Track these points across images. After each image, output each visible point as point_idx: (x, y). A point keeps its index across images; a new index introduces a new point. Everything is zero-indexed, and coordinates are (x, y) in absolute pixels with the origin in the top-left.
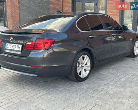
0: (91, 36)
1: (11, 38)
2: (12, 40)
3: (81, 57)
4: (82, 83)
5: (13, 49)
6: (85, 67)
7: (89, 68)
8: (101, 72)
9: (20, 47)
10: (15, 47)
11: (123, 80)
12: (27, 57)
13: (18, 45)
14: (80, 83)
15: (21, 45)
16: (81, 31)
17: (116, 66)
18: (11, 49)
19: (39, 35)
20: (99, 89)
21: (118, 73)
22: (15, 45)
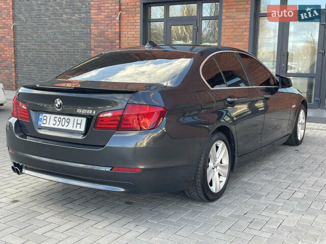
0: (229, 100)
1: (59, 102)
2: (60, 106)
3: (214, 146)
4: (214, 204)
5: (60, 127)
6: (218, 168)
7: (226, 171)
8: (245, 179)
9: (80, 124)
10: (69, 123)
11: (299, 195)
12: (103, 146)
13: (76, 118)
14: (211, 204)
15: (84, 120)
16: (211, 89)
17: (269, 164)
18: (56, 127)
19: (131, 95)
20: (260, 218)
21: (281, 181)
22: (67, 117)
